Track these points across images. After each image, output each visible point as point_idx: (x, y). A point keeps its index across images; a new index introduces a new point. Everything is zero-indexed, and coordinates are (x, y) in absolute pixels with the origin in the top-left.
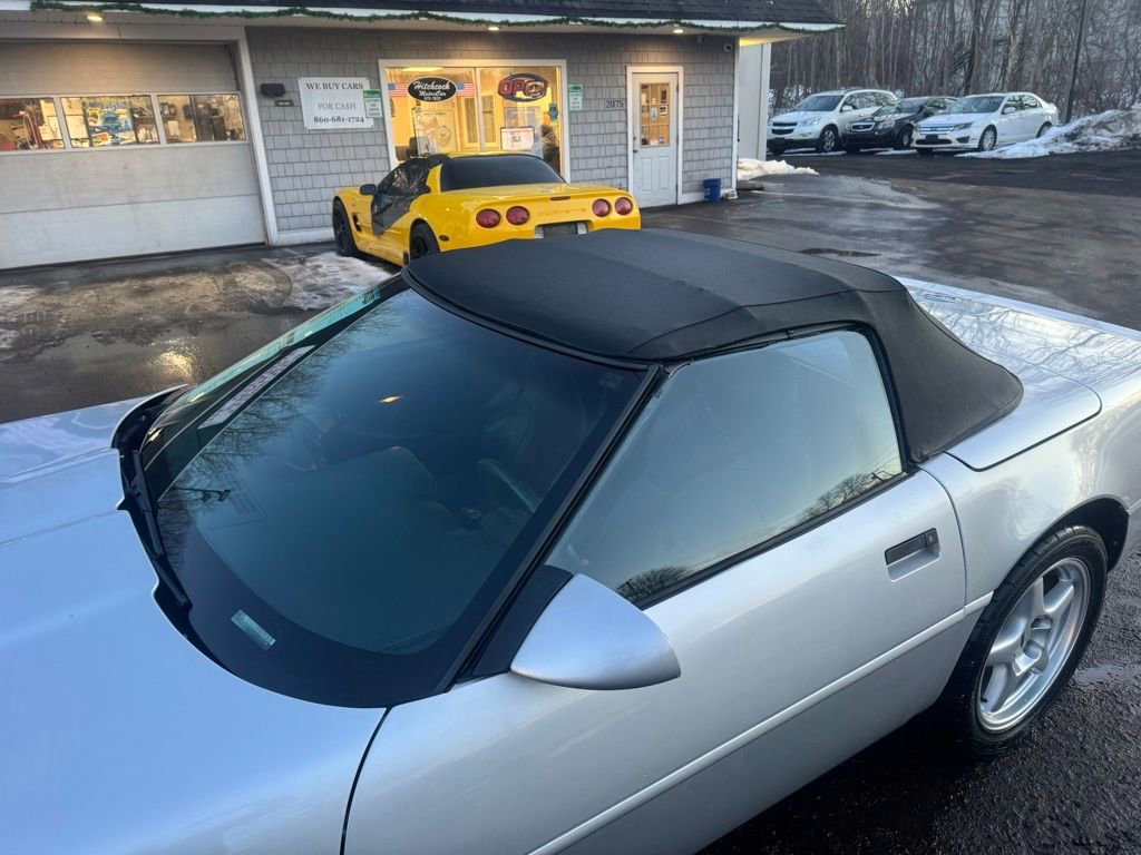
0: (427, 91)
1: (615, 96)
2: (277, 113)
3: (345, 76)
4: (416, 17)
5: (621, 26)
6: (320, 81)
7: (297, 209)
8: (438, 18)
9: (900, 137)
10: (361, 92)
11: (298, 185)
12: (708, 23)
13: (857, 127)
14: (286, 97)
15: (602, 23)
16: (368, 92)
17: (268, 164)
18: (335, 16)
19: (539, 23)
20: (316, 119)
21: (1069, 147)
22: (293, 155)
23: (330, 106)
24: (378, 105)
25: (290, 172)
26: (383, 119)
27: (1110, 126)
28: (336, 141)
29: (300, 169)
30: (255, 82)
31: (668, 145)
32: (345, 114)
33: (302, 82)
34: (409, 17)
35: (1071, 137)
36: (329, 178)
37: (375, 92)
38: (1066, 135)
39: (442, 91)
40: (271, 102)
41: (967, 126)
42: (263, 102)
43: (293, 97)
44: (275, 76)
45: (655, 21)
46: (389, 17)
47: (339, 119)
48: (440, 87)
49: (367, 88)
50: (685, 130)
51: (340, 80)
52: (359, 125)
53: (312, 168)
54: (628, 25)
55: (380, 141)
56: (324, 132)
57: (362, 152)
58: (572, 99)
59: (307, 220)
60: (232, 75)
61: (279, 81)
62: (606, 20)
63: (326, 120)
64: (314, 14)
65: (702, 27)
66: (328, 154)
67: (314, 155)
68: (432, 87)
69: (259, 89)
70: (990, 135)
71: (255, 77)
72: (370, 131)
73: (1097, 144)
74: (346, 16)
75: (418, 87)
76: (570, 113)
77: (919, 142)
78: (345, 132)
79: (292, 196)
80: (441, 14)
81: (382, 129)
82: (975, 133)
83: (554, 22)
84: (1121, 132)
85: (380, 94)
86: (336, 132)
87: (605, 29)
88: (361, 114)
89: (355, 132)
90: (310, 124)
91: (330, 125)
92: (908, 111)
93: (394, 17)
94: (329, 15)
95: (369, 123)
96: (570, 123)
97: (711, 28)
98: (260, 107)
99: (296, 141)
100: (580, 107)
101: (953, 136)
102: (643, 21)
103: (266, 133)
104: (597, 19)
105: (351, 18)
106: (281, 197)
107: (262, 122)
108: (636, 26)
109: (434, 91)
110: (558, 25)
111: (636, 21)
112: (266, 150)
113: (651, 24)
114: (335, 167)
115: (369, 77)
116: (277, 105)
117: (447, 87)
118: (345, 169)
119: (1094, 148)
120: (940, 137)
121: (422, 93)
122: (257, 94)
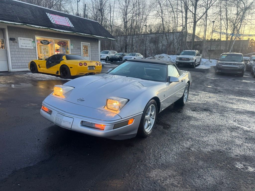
0: (44, 43)
1: (79, 47)
2: (13, 44)
4: (47, 29)
5: (83, 35)
6: (23, 38)
7: (16, 64)
8: (51, 29)
9: (120, 59)
11: (17, 59)
12: (96, 36)
13: (113, 57)
14: (15, 41)
15: (80, 34)
16: (33, 42)
17: (11, 54)
18: (32, 27)
19: (69, 32)
20: (22, 46)
22: (16, 53)
23: (25, 44)
24: (35, 44)
25: (15, 56)
26: (35, 47)
28: (25, 51)
29: (17, 56)
30: (9, 37)
31: (88, 57)
32: (27, 45)
33: (19, 38)
34: (46, 28)
36: (24, 58)
37: (34, 42)
40: (12, 42)
41: (131, 58)
42: (10, 41)
43: (17, 41)
44: (13, 36)
45: (88, 35)
46: (42, 28)
47: (26, 46)
49: (32, 41)
50: (91, 54)
51: (27, 39)
53: (20, 56)
54: (84, 35)
55: (34, 51)
56: (23, 49)
57: (31, 53)
58: (71, 47)
59: (18, 67)
60: (3, 35)
61: (14, 38)
62: (80, 33)
64: (28, 26)
65: (95, 37)
66: (24, 53)
67: (21, 53)
68: (45, 42)
69: (9, 39)
71: (9, 36)
72: (33, 49)
74: (34, 27)
75: (42, 42)
76: (71, 49)
77: (124, 60)
78: (27, 49)
79: (15, 61)
80: (52, 29)
81: (35, 49)
82: (133, 59)
83: (72, 33)
85: (35, 42)
86: (26, 49)
87: (80, 35)
88: (31, 46)
89: (30, 49)
90: (20, 47)
91: (25, 47)
92: (120, 55)
93: (43, 28)
94: (31, 26)
95: (33, 48)
96: (71, 51)
97: (97, 37)
98: (10, 42)
99: (17, 50)
100: (73, 48)
102: (86, 34)
103: (11, 48)
104: (79, 33)
105: (35, 27)
106: (13, 61)
107: (10, 45)
108: (85, 35)
109: (45, 43)
110: (71, 33)
111: (85, 34)
112: (10, 51)
113: (87, 35)
114: (25, 56)
115: (33, 38)
116: (13, 42)
117: (48, 42)
118: (27, 56)
121: (43, 43)
122: (9, 40)
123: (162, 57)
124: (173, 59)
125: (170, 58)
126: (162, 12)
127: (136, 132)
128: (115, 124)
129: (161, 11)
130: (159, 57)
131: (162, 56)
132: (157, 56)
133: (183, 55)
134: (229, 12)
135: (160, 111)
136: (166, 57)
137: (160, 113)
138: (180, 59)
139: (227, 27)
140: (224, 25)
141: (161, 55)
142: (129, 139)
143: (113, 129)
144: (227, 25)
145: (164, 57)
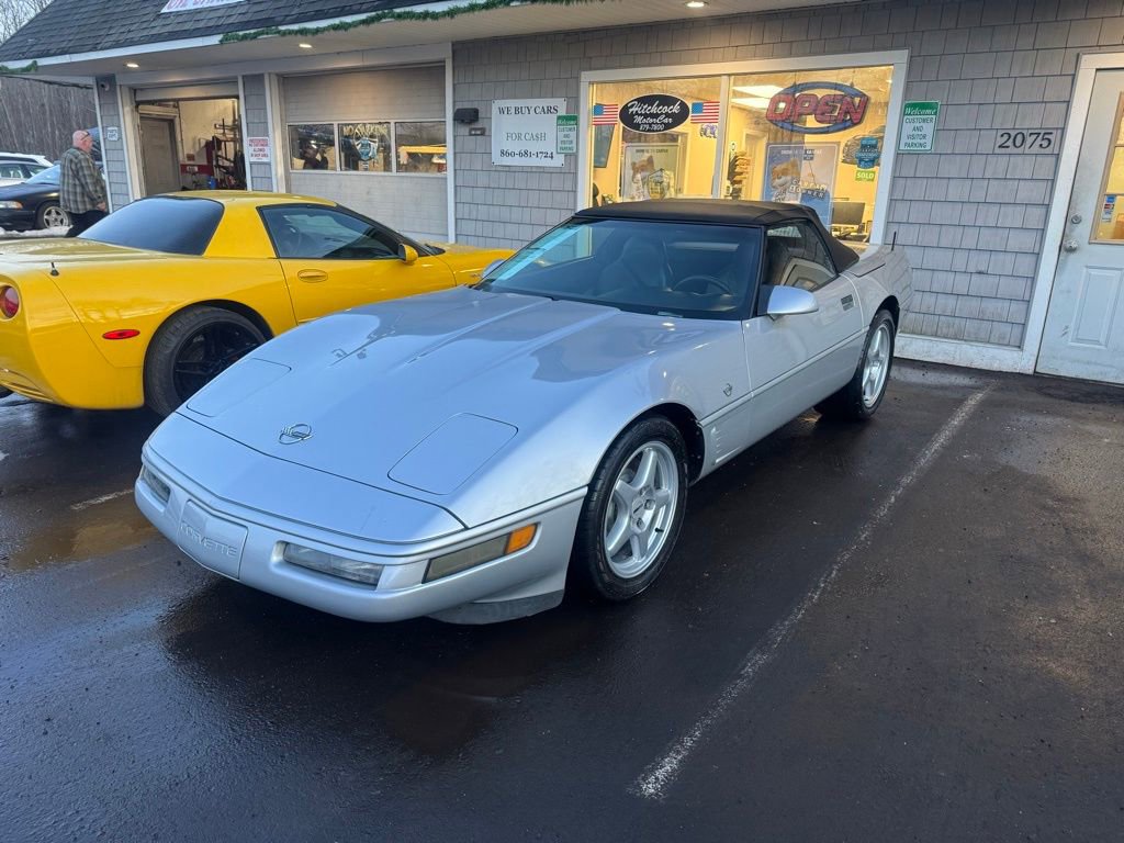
0: (646, 116)
2: (469, 143)
3: (540, 97)
6: (512, 103)
10: (555, 116)
14: (479, 125)
16: (563, 118)
17: (455, 203)
20: (503, 152)
22: (479, 194)
23: (519, 137)
24: (573, 134)
25: (474, 215)
26: (577, 155)
28: (521, 181)
32: (533, 147)
33: (495, 106)
36: (509, 227)
37: (571, 118)
39: (667, 115)
40: (465, 130)
42: (459, 129)
43: (485, 124)
44: (472, 99)
47: (526, 153)
48: (666, 109)
49: (562, 112)
51: (534, 102)
52: (547, 162)
53: (494, 213)
56: (509, 168)
61: (474, 106)
63: (512, 154)
67: (498, 196)
68: (654, 110)
69: (457, 115)
71: (455, 100)
72: (559, 171)
75: (634, 109)
78: (530, 170)
81: (574, 169)
85: (577, 119)
86: (521, 170)
88: (551, 149)
89: (541, 170)
90: (497, 159)
91: (516, 161)
95: (559, 161)
98: (456, 135)
99: (483, 180)
103: (458, 167)
107: (456, 153)
109: (656, 116)
112: (455, 188)
115: (567, 98)
116: (470, 134)
117: (676, 109)
121: (638, 119)
122: (454, 120)
127: (557, 584)
128: (431, 560)
135: (706, 469)
137: (708, 477)
142: (526, 618)
143: (425, 581)
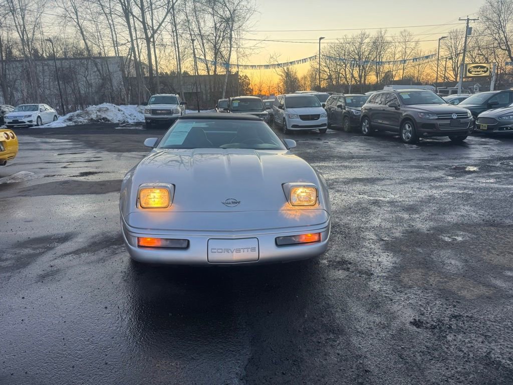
21: (71, 123)
27: (82, 116)
35: (70, 120)
38: (67, 119)
41: (30, 116)
70: (39, 119)
73: (81, 122)
77: (9, 123)
82: (34, 118)
84: (87, 118)
101: (26, 120)
119: (80, 123)
120: (19, 121)
123: (106, 110)
124: (130, 114)
125: (122, 111)
126: (76, 12)
129: (73, 11)
130: (99, 111)
131: (104, 109)
132: (93, 109)
133: (154, 103)
134: (202, 24)
136: (113, 110)
138: (154, 112)
139: (204, 51)
140: (198, 47)
141: (101, 106)
144: (204, 47)
145: (108, 109)
